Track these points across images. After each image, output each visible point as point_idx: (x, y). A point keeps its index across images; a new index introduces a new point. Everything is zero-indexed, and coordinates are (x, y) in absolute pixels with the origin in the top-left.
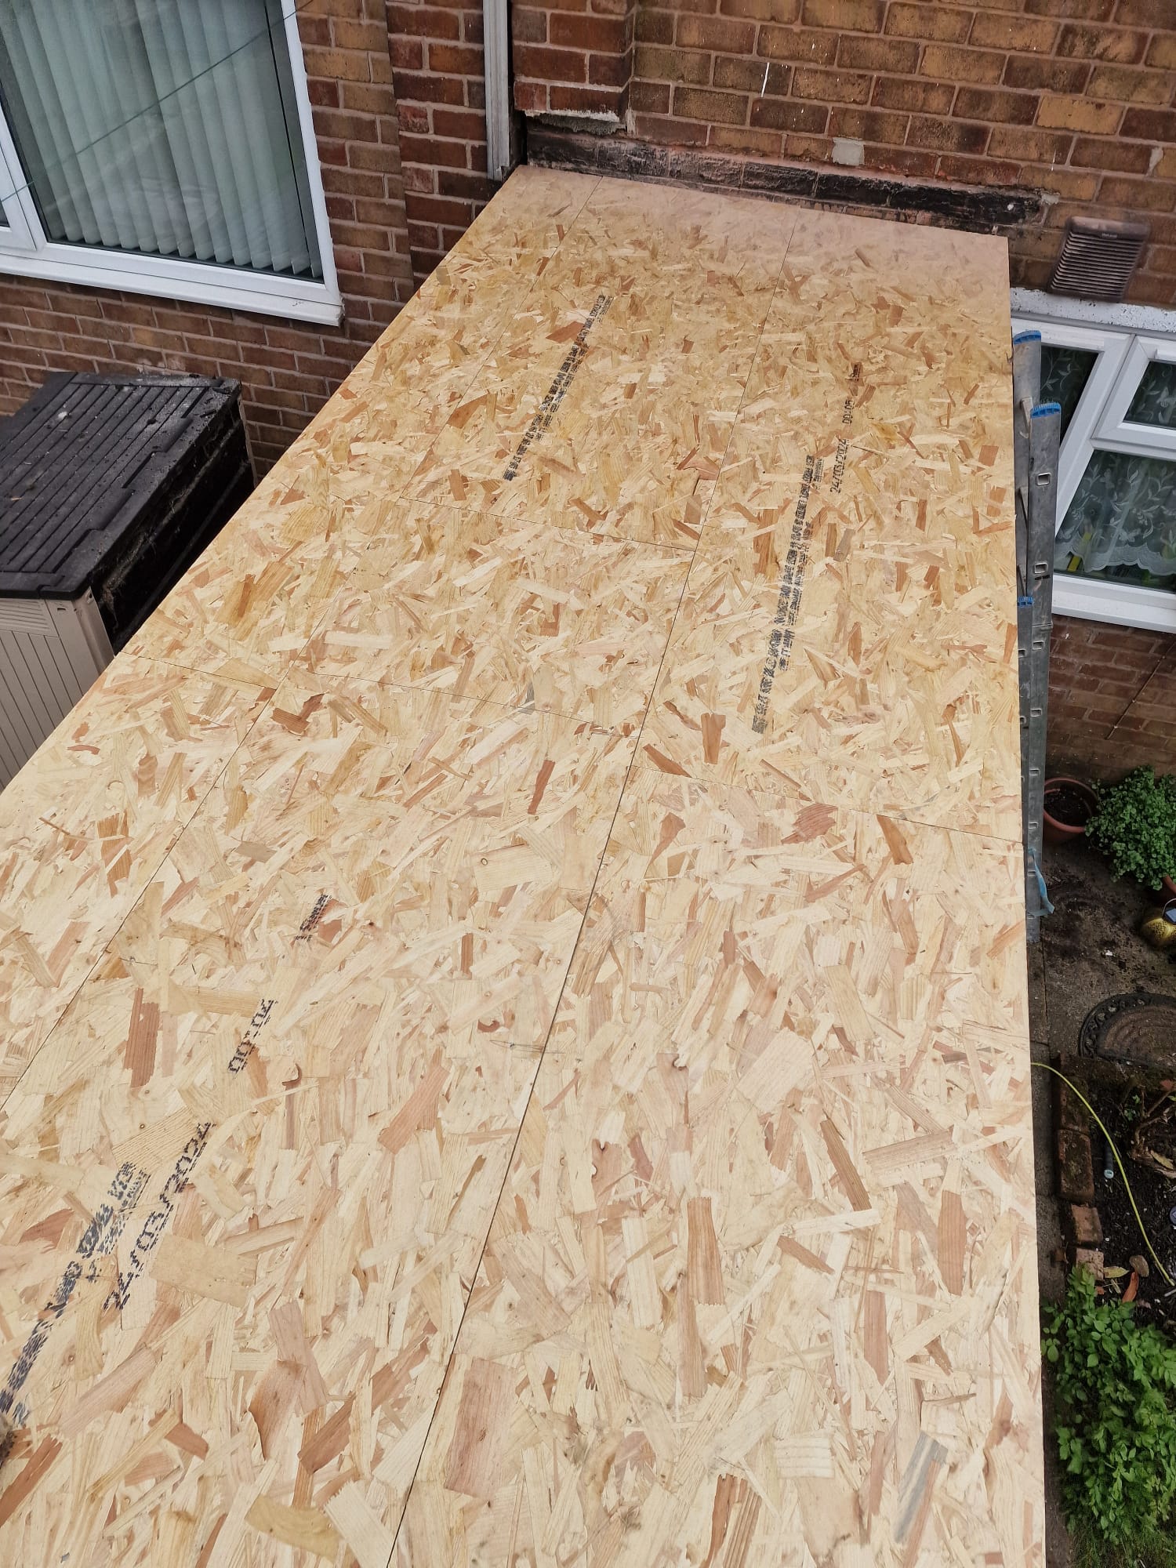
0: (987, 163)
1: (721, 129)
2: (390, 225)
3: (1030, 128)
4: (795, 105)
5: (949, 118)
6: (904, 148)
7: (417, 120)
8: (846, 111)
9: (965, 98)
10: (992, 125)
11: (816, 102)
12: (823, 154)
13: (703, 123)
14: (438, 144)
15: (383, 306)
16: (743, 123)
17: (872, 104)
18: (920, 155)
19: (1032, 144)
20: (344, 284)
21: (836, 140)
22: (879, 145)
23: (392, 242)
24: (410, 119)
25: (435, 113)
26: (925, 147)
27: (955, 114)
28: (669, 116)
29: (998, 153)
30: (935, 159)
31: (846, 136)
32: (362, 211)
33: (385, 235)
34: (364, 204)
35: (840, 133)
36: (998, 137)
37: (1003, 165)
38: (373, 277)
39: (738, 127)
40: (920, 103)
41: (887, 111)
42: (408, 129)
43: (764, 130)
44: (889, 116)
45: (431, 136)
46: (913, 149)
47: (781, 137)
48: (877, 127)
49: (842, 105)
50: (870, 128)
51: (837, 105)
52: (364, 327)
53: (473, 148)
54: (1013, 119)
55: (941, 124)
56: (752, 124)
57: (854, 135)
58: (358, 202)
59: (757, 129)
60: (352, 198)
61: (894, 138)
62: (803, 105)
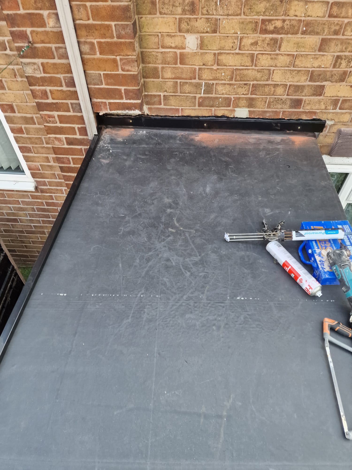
0: (303, 112)
1: (185, 109)
2: (49, 154)
3: (321, 97)
4: (217, 98)
5: (285, 97)
6: (266, 109)
7: (51, 119)
8: (239, 98)
9: (292, 89)
10: (304, 98)
11: (226, 96)
12: (231, 115)
13: (177, 107)
14: (62, 128)
15: (52, 182)
16: (195, 106)
17: (251, 95)
18: (273, 112)
19: (322, 103)
20: (34, 175)
21: (236, 109)
22: (255, 109)
23: (51, 160)
24: (48, 119)
25: (58, 116)
26: (275, 108)
27: (287, 95)
28: (162, 106)
29: (307, 108)
30: (280, 112)
31: (240, 107)
32: (35, 150)
33: (47, 158)
34: (36, 147)
35: (237, 106)
36: (307, 102)
37: (309, 112)
38: (46, 172)
39: (193, 108)
40: (272, 92)
41: (258, 96)
42: (47, 123)
43: (204, 108)
44: (259, 98)
45: (59, 125)
46: (270, 110)
47: (211, 110)
48: (254, 103)
49: (238, 96)
50: (251, 103)
51: (235, 96)
52: (46, 189)
53: (78, 128)
54: (314, 95)
55: (282, 99)
56: (199, 106)
57: (244, 107)
58: (33, 147)
59: (201, 108)
60: (30, 146)
61: (261, 106)
62: (221, 97)
